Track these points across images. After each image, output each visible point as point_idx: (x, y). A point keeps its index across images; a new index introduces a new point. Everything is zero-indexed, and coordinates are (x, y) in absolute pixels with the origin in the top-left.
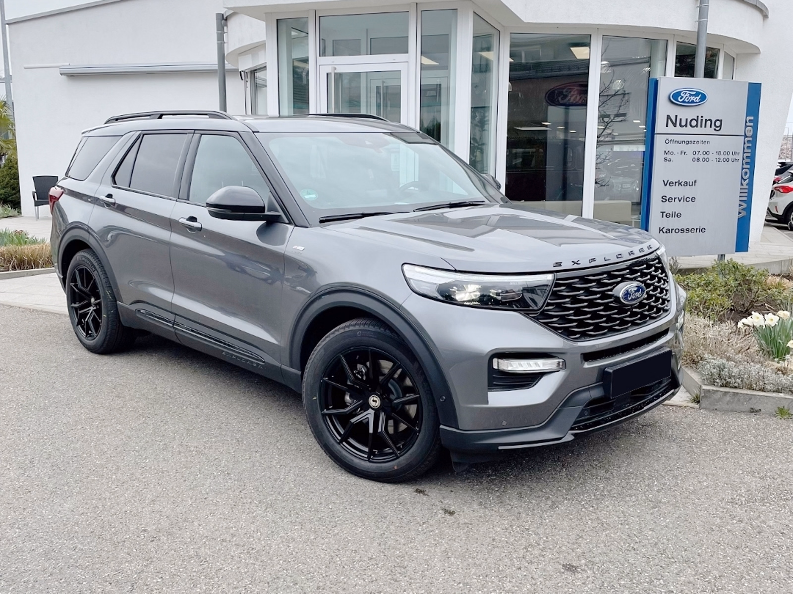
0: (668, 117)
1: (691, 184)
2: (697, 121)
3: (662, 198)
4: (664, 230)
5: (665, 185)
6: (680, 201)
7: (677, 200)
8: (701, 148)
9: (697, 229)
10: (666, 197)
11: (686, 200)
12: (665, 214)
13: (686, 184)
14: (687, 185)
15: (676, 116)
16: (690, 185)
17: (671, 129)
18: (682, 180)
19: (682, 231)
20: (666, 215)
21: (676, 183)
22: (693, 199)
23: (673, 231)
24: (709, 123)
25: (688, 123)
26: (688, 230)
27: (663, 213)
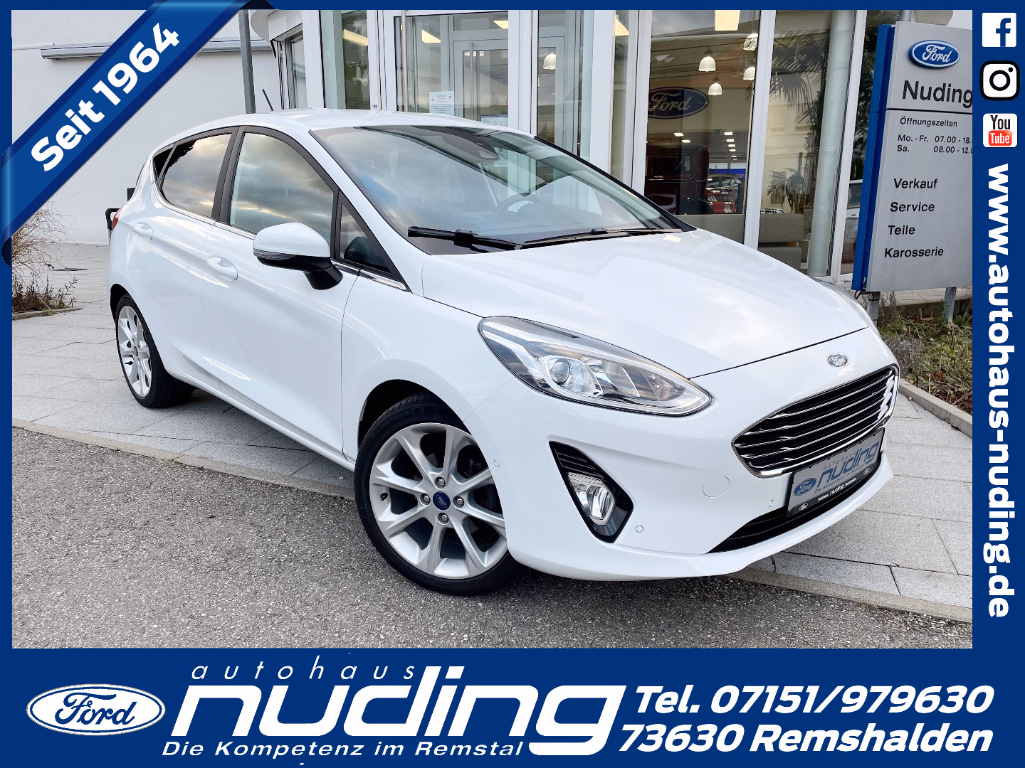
0: (907, 84)
1: (930, 185)
2: (943, 91)
3: (892, 206)
4: (892, 253)
5: (897, 186)
6: (914, 210)
7: (911, 208)
8: (946, 131)
9: (933, 251)
10: (897, 204)
11: (921, 207)
12: (894, 229)
13: (924, 185)
14: (925, 187)
15: (917, 83)
16: (928, 187)
17: (910, 102)
18: (920, 179)
19: (915, 253)
20: (896, 231)
21: (911, 182)
22: (931, 207)
23: (904, 253)
24: (957, 94)
25: (931, 95)
26: (922, 253)
27: (891, 227)
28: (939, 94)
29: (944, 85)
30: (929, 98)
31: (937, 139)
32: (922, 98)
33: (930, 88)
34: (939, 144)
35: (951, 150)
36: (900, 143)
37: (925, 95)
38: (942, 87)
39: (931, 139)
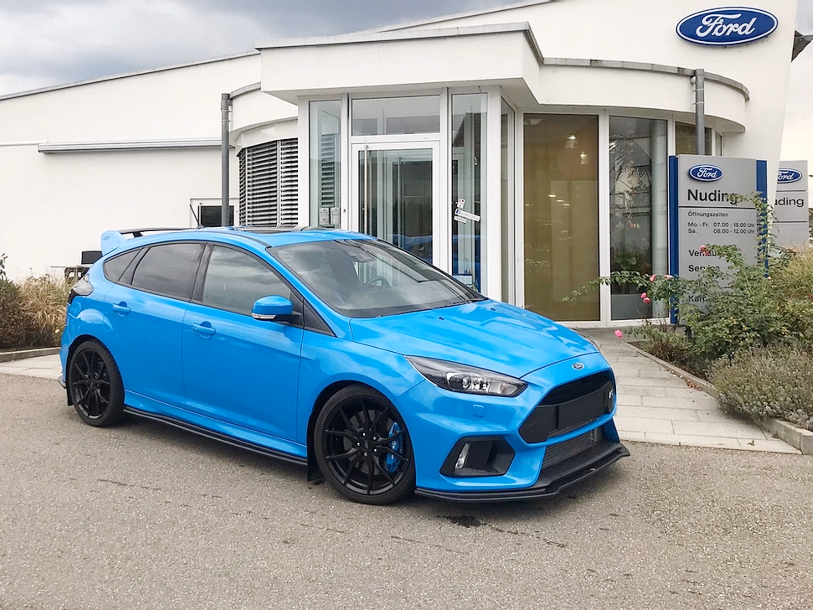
0: (689, 190)
2: (715, 195)
3: (689, 267)
4: (693, 298)
5: (692, 255)
7: (703, 269)
8: (720, 220)
10: (693, 266)
15: (697, 191)
17: (693, 202)
24: (725, 197)
25: (707, 197)
28: (712, 197)
29: (715, 191)
30: (706, 199)
31: (715, 224)
32: (702, 200)
33: (706, 194)
34: (717, 228)
35: (726, 231)
36: (690, 227)
37: (703, 197)
38: (714, 192)
39: (711, 224)
